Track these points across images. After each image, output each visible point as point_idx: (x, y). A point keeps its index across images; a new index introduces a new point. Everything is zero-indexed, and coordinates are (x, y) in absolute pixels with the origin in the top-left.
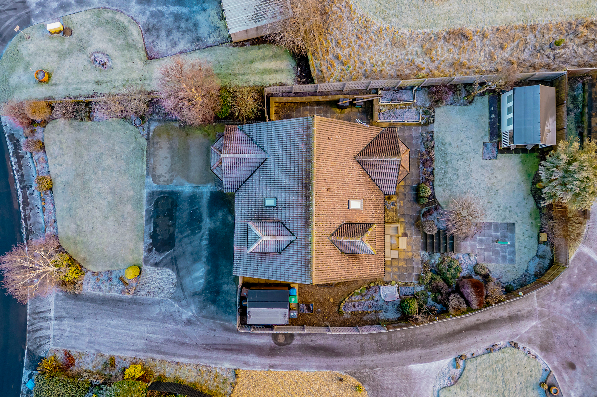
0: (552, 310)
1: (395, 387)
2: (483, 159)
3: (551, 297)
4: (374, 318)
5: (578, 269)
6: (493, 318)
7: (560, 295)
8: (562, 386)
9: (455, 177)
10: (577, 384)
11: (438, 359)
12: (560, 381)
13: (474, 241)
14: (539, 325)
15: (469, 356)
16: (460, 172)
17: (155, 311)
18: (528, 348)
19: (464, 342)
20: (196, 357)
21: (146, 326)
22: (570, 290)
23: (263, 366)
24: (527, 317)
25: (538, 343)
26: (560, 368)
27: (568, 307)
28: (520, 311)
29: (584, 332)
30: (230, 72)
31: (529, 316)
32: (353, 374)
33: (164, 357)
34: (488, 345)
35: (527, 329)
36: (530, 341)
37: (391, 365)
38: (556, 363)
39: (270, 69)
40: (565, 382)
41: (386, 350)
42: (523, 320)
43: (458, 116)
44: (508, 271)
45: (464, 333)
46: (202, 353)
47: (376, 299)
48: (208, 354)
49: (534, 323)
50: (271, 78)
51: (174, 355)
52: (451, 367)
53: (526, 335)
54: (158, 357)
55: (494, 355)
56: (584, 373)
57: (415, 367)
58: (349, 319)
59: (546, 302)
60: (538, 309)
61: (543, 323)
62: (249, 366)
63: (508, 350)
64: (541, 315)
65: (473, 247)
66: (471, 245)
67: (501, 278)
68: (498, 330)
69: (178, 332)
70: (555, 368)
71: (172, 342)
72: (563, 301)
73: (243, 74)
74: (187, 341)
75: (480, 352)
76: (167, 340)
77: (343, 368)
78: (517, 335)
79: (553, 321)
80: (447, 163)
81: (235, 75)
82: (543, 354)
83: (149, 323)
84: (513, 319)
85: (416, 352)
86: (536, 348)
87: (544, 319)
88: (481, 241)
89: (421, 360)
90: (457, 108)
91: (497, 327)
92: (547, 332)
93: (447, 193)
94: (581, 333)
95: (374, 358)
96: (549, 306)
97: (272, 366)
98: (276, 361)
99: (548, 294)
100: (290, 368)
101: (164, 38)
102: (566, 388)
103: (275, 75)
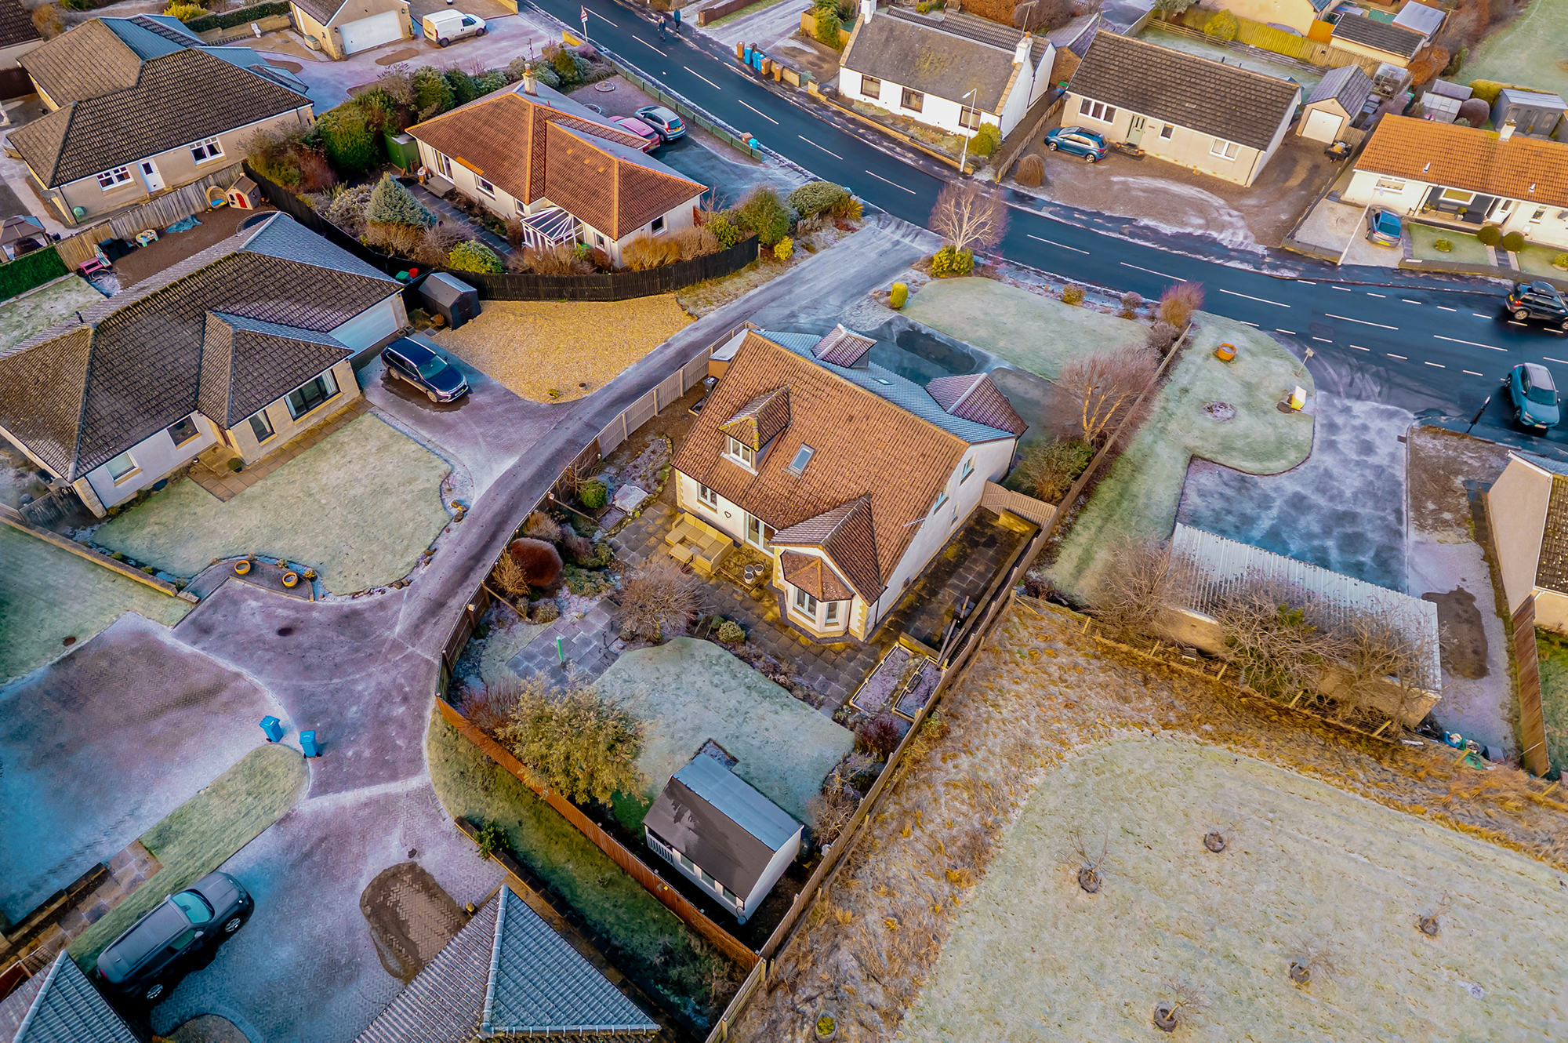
0: (387, 665)
1: (511, 430)
2: (710, 740)
3: (406, 678)
4: (618, 462)
5: (401, 747)
6: (465, 584)
7: (394, 693)
8: (281, 599)
9: (715, 682)
10: (258, 619)
11: (489, 491)
12: (288, 601)
13: (595, 636)
14: (387, 633)
15: (453, 525)
16: (717, 693)
17: (834, 301)
18: (378, 596)
19: (475, 531)
20: (747, 301)
21: (823, 288)
22: (385, 711)
23: (677, 339)
24: (417, 626)
25: (367, 615)
26: (302, 615)
27: (365, 690)
28: (435, 624)
29: (307, 684)
30: (1115, 518)
31: (416, 631)
32: (575, 403)
33: (773, 282)
34: (438, 556)
35: (401, 615)
36: (382, 606)
37: (542, 442)
38: (315, 614)
39: (1088, 565)
40: (280, 606)
41: (564, 448)
42: (419, 618)
43: (816, 755)
44: (506, 648)
45: (487, 538)
46: (747, 306)
47: (638, 480)
48: (739, 310)
49: (397, 629)
50: (1073, 556)
51: (768, 289)
52: (462, 498)
53: (395, 608)
54: (778, 279)
55: (419, 552)
56: (260, 639)
57: (510, 462)
58: (643, 438)
59: (405, 666)
60: (410, 649)
61: (385, 641)
62: (690, 330)
63: (404, 572)
64: (396, 646)
65: (589, 627)
66: (593, 626)
67: (507, 633)
68: (444, 577)
69: (792, 304)
70: (311, 608)
71: (785, 295)
72: (380, 689)
73: (1100, 529)
74: (773, 304)
75: (441, 540)
76: (790, 292)
77: (592, 399)
78: (409, 596)
79: (371, 654)
80: (749, 688)
81: (1106, 520)
82: (345, 609)
83: (825, 291)
84: (436, 606)
85: (526, 475)
86: (364, 607)
87: (387, 645)
88: (586, 642)
89: (511, 474)
90: (832, 763)
91: (448, 580)
92: (366, 637)
93: (700, 655)
94: (311, 679)
95: (570, 432)
96: (396, 665)
97: (668, 346)
98: (670, 352)
99: (413, 678)
100: (648, 358)
101: (1219, 489)
102: (271, 601)
103: (1075, 564)
